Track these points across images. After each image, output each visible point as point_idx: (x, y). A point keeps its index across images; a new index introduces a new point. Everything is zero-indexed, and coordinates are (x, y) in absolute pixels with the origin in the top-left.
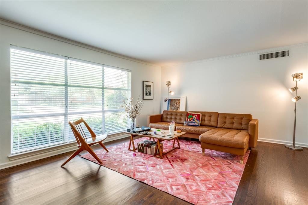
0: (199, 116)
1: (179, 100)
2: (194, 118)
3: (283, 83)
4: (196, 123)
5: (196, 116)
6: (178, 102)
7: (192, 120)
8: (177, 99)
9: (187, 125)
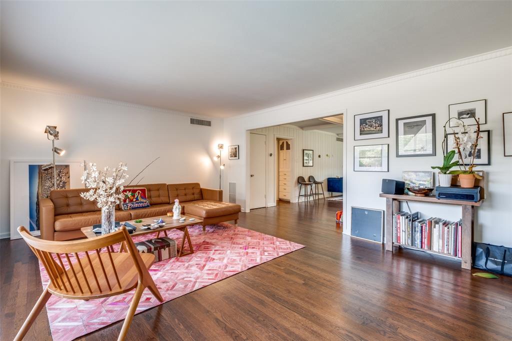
0: (143, 191)
1: (67, 166)
2: (138, 196)
3: (208, 152)
4: (145, 202)
5: (140, 192)
6: (65, 171)
7: (134, 200)
8: (61, 166)
9: (130, 209)
